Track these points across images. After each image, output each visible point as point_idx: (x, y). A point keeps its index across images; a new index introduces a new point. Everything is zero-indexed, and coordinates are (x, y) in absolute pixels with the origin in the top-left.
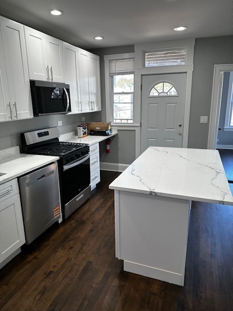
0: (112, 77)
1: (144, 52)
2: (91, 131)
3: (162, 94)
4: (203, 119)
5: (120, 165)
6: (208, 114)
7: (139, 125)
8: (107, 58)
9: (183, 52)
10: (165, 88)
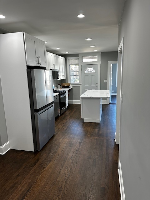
0: (70, 66)
1: (82, 57)
2: (63, 86)
3: (89, 72)
4: (105, 81)
5: (74, 101)
6: (107, 79)
7: (81, 84)
8: (68, 58)
9: (96, 57)
10: (91, 70)
